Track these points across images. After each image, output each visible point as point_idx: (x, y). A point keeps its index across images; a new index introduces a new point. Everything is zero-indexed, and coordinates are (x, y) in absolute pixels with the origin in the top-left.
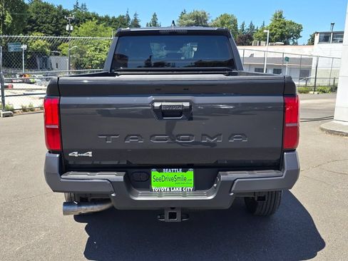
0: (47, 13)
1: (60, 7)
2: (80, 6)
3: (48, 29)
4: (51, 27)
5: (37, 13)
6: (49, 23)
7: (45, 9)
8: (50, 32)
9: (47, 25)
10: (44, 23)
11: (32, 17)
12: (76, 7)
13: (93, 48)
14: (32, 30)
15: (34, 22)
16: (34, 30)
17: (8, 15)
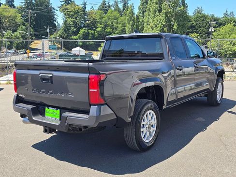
0: (203, 20)
1: (213, 16)
2: (228, 13)
3: (203, 31)
4: (205, 30)
5: (197, 21)
6: (204, 27)
7: (202, 18)
8: (204, 33)
9: (202, 28)
10: (200, 27)
11: (193, 24)
12: (226, 14)
13: (229, 43)
14: (192, 32)
15: (194, 27)
16: (193, 32)
17: (175, 24)
